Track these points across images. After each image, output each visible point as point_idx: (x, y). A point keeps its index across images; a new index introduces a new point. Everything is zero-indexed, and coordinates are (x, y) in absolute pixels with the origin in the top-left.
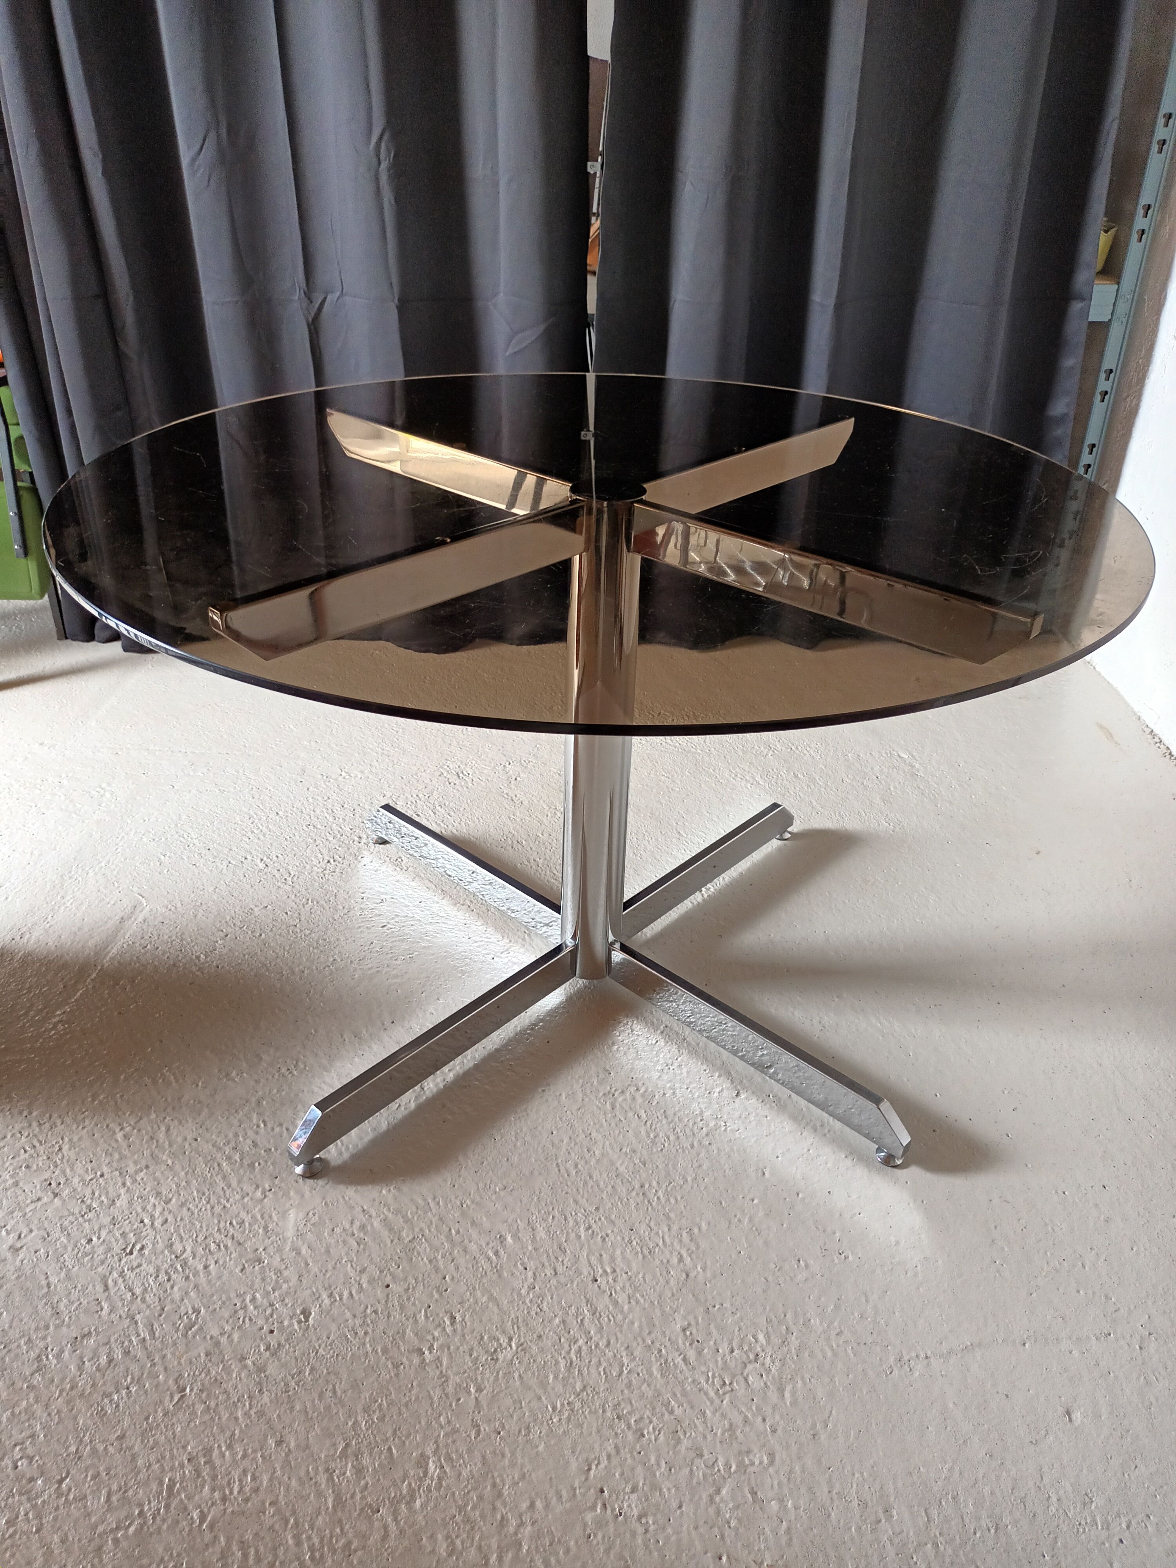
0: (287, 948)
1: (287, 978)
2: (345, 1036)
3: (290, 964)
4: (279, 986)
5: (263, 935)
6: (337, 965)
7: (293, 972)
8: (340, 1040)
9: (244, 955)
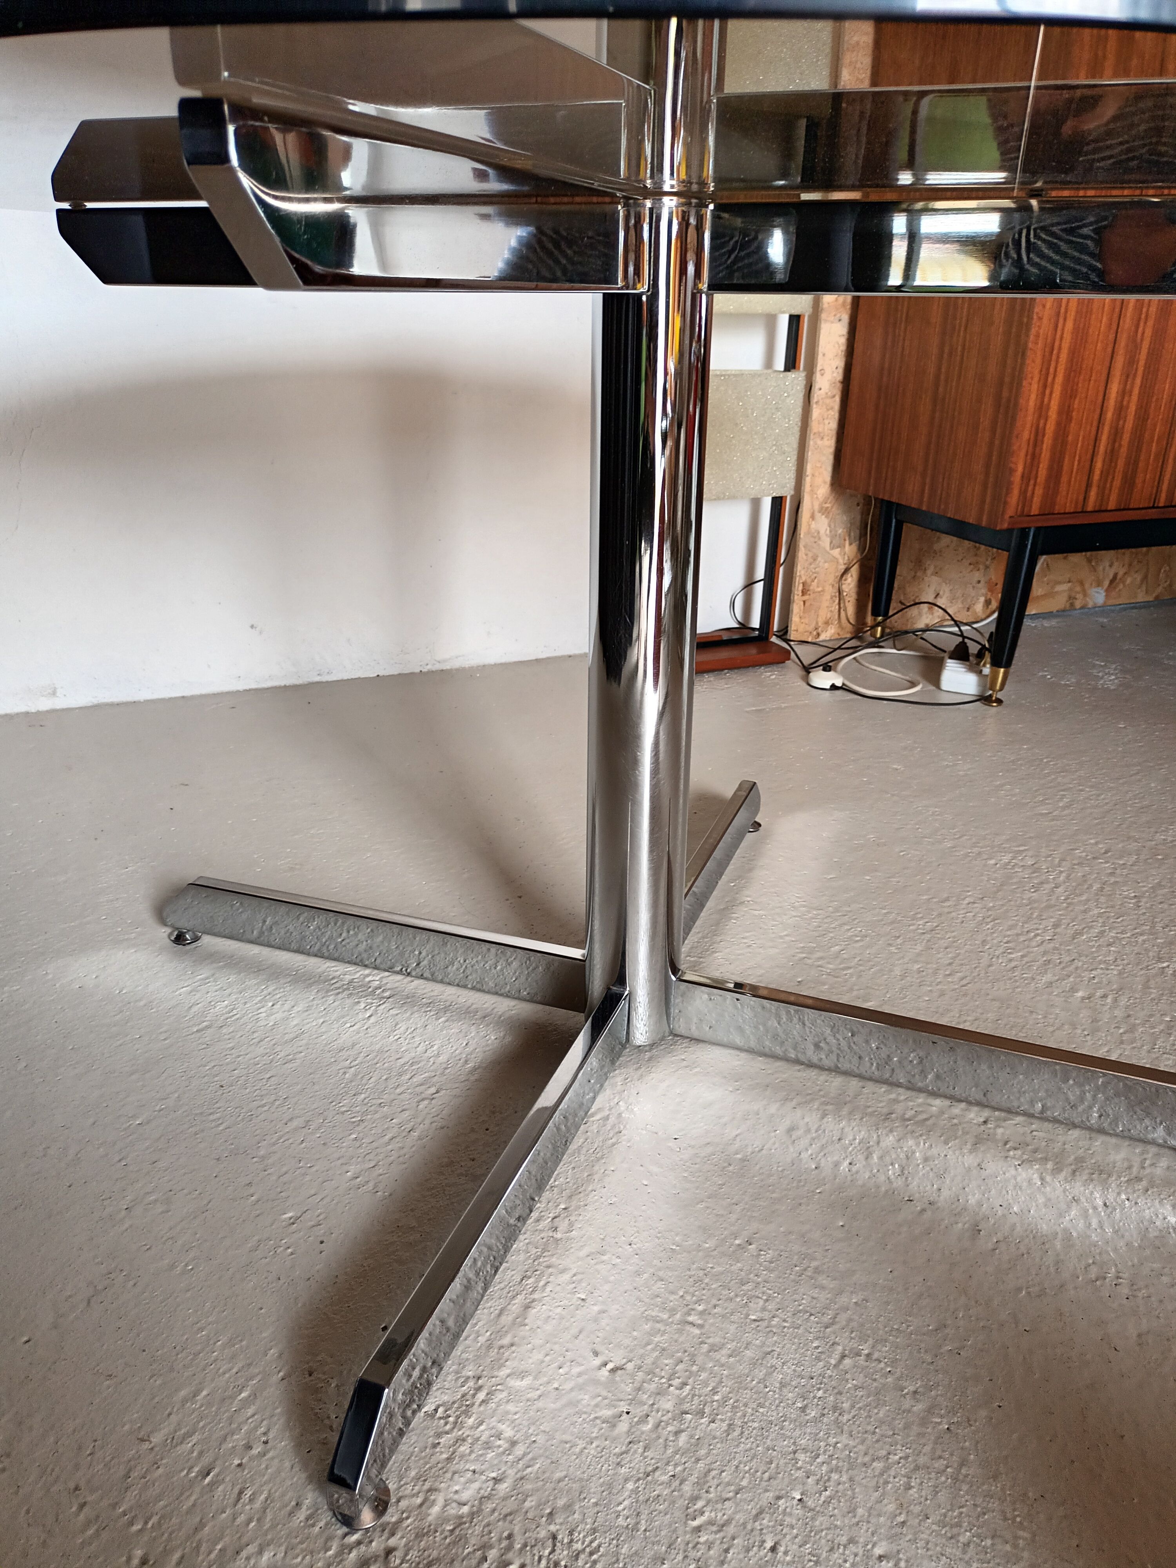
0: (878, 1465)
1: (952, 1411)
2: (990, 1246)
3: (915, 1429)
4: (983, 1413)
5: (878, 1551)
6: (853, 1344)
7: (930, 1410)
8: (1003, 1247)
9: (967, 1545)
